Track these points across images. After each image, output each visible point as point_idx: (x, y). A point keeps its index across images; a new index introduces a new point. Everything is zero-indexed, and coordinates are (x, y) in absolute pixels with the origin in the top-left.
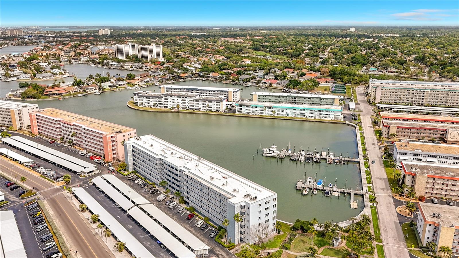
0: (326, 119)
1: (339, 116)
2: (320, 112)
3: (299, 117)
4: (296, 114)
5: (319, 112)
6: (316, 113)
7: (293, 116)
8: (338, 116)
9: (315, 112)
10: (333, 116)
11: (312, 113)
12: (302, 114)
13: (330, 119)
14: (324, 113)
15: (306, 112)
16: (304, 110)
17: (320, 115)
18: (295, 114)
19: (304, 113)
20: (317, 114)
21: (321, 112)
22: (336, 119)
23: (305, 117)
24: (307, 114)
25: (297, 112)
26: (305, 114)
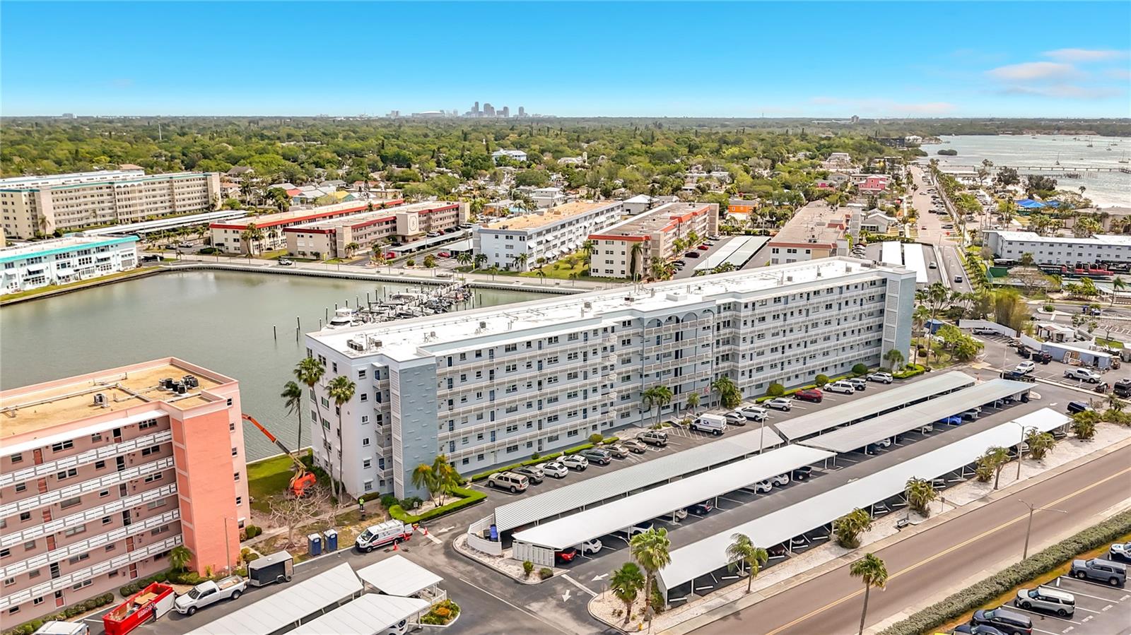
0: (104, 273)
1: (132, 257)
2: (85, 257)
3: (29, 287)
4: (19, 280)
5: (81, 257)
6: (74, 261)
7: (10, 291)
8: (129, 258)
9: (70, 260)
10: (120, 259)
11: (64, 266)
12: (35, 276)
13: (113, 271)
14: (94, 257)
15: (47, 264)
16: (38, 259)
17: (86, 266)
18: (13, 281)
19: (42, 271)
20: (77, 263)
21: (88, 256)
22: (129, 268)
23: (47, 282)
24: (51, 270)
25: (20, 272)
26: (46, 274)
